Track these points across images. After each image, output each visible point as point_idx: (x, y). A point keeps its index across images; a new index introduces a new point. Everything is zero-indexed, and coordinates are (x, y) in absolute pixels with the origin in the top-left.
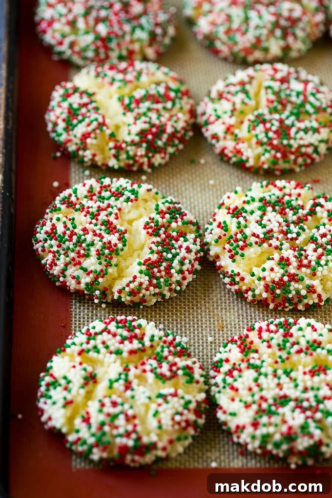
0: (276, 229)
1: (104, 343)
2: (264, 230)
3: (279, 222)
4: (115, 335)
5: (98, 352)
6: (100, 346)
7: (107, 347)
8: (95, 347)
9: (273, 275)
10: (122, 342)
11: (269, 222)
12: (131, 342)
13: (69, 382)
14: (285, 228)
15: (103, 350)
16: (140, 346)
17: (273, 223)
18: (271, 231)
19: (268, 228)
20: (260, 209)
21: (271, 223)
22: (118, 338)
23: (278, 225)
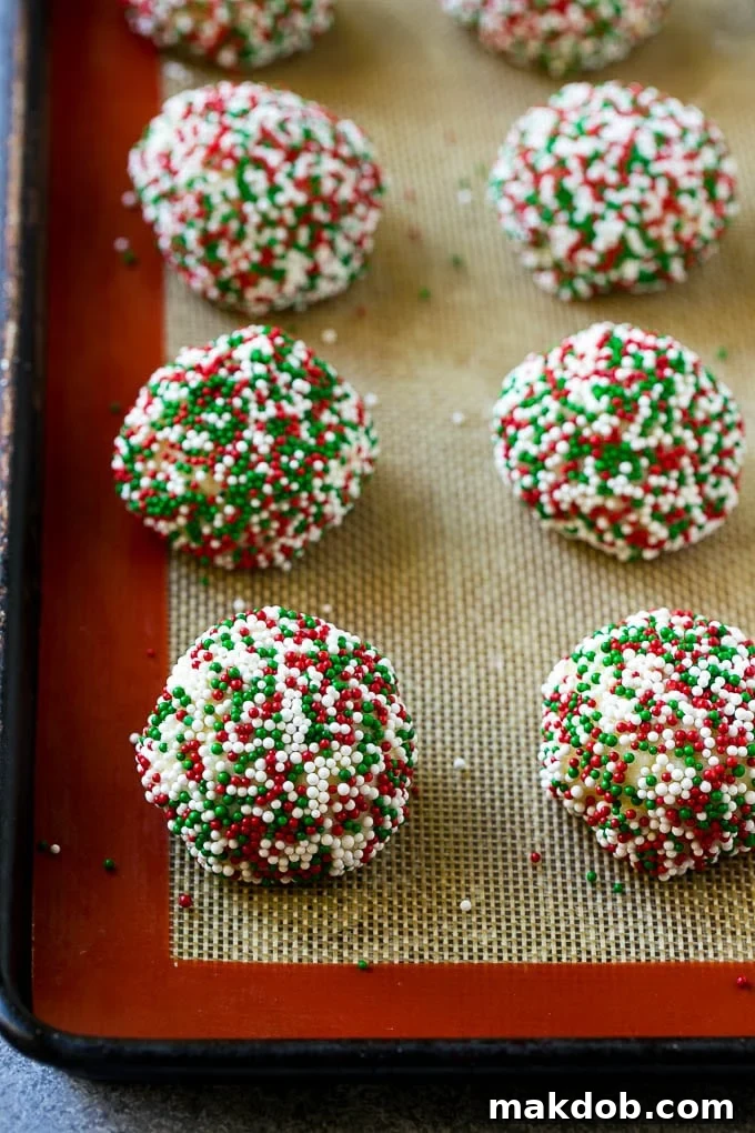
0: (658, 688)
1: (245, 633)
2: (635, 702)
3: (658, 670)
4: (271, 625)
5: (230, 647)
6: (236, 637)
7: (250, 643)
8: (226, 637)
9: (674, 788)
10: (281, 638)
11: (637, 678)
12: (298, 642)
13: (188, 701)
14: (676, 677)
15: (240, 646)
16: (316, 649)
17: (645, 676)
18: (649, 695)
19: (640, 693)
20: (609, 663)
21: (643, 679)
22: (276, 631)
23: (660, 675)
